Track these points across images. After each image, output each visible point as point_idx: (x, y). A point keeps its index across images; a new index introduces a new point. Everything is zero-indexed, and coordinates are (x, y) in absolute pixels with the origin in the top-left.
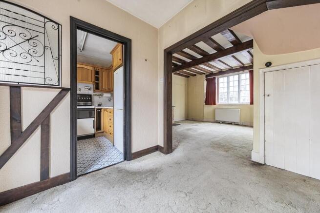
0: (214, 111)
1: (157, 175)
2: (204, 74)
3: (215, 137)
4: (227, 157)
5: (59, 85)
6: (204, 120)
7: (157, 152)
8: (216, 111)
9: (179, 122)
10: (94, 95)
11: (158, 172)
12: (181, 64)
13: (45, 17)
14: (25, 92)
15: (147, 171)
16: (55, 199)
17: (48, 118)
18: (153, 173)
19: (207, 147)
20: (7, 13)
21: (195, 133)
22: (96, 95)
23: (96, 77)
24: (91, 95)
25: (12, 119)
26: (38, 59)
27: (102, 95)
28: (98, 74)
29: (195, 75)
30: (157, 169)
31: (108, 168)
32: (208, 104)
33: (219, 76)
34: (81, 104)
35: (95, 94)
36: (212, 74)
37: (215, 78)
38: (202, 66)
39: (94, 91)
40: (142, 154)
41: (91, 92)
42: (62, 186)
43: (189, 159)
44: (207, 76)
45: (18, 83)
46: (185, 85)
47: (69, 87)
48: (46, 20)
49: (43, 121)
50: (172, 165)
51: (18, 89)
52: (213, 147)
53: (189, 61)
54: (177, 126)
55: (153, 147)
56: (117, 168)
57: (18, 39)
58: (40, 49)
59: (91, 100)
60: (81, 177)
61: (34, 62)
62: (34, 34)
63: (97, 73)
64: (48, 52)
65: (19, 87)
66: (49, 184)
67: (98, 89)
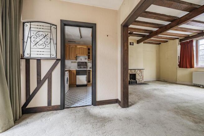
0: (191, 74)
1: (106, 124)
2: (178, 38)
3: (185, 102)
4: (195, 130)
5: (56, 58)
6: (178, 82)
7: (117, 104)
8: (193, 74)
9: (149, 82)
10: (88, 62)
11: (109, 121)
12: (148, 34)
13: (51, 24)
14: (42, 62)
15: (101, 118)
16: (49, 118)
17: (51, 74)
18: (104, 120)
19: (168, 110)
20: (37, 27)
21: (161, 94)
23: (88, 52)
24: (86, 62)
25: (38, 75)
26: (48, 45)
29: (167, 41)
30: (109, 118)
31: (81, 107)
32: (183, 67)
33: (197, 39)
36: (188, 37)
37: (192, 41)
38: (170, 31)
40: (104, 103)
41: (87, 61)
42: (56, 111)
43: (141, 118)
44: (181, 40)
45: (41, 58)
46: (157, 51)
47: (60, 58)
48: (51, 25)
49: (49, 76)
50: (122, 119)
51: (40, 61)
52: (177, 113)
53: (155, 29)
54: (145, 85)
55: (113, 100)
56: (86, 109)
57: (41, 37)
58: (49, 41)
59: (86, 65)
60: (66, 109)
61: (47, 47)
62: (46, 33)
63: (89, 49)
64: (52, 41)
65: (40, 60)
66: (51, 108)
67: (90, 59)
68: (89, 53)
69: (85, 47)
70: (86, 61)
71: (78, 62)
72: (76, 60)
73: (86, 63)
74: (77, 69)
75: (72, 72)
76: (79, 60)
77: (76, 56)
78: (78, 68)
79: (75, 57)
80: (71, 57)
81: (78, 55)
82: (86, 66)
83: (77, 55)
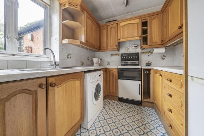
10: (142, 53)
22: (144, 53)
23: (143, 30)
27: (151, 52)
28: (146, 26)
34: (129, 64)
35: (143, 51)
39: (142, 49)
41: (139, 50)
63: (145, 24)
67: (147, 44)
68: (145, 32)
69: (137, 21)
70: (137, 52)
71: (121, 54)
72: (119, 50)
73: (137, 54)
74: (120, 67)
75: (110, 71)
76: (123, 51)
77: (119, 43)
78: (122, 65)
79: (117, 44)
80: (110, 45)
81: (121, 40)
82: (138, 60)
83: (119, 40)
